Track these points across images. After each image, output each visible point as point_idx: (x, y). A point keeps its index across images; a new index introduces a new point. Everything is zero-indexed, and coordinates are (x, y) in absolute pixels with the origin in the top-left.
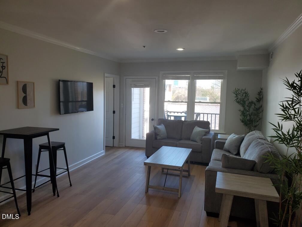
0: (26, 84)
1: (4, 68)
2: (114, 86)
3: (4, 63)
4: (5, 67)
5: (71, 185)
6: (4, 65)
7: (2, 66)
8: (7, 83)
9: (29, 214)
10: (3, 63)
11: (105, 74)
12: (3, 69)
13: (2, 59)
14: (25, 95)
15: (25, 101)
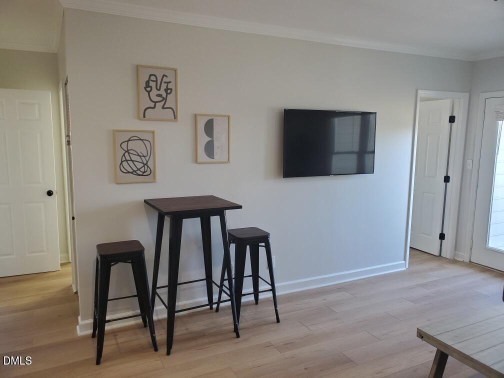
0: (213, 119)
1: (169, 91)
2: (452, 119)
3: (170, 82)
4: (171, 89)
5: (278, 321)
6: (169, 87)
7: (165, 88)
8: (175, 118)
9: (168, 353)
10: (168, 83)
11: (420, 92)
12: (167, 94)
13: (167, 76)
14: (210, 139)
15: (209, 149)
